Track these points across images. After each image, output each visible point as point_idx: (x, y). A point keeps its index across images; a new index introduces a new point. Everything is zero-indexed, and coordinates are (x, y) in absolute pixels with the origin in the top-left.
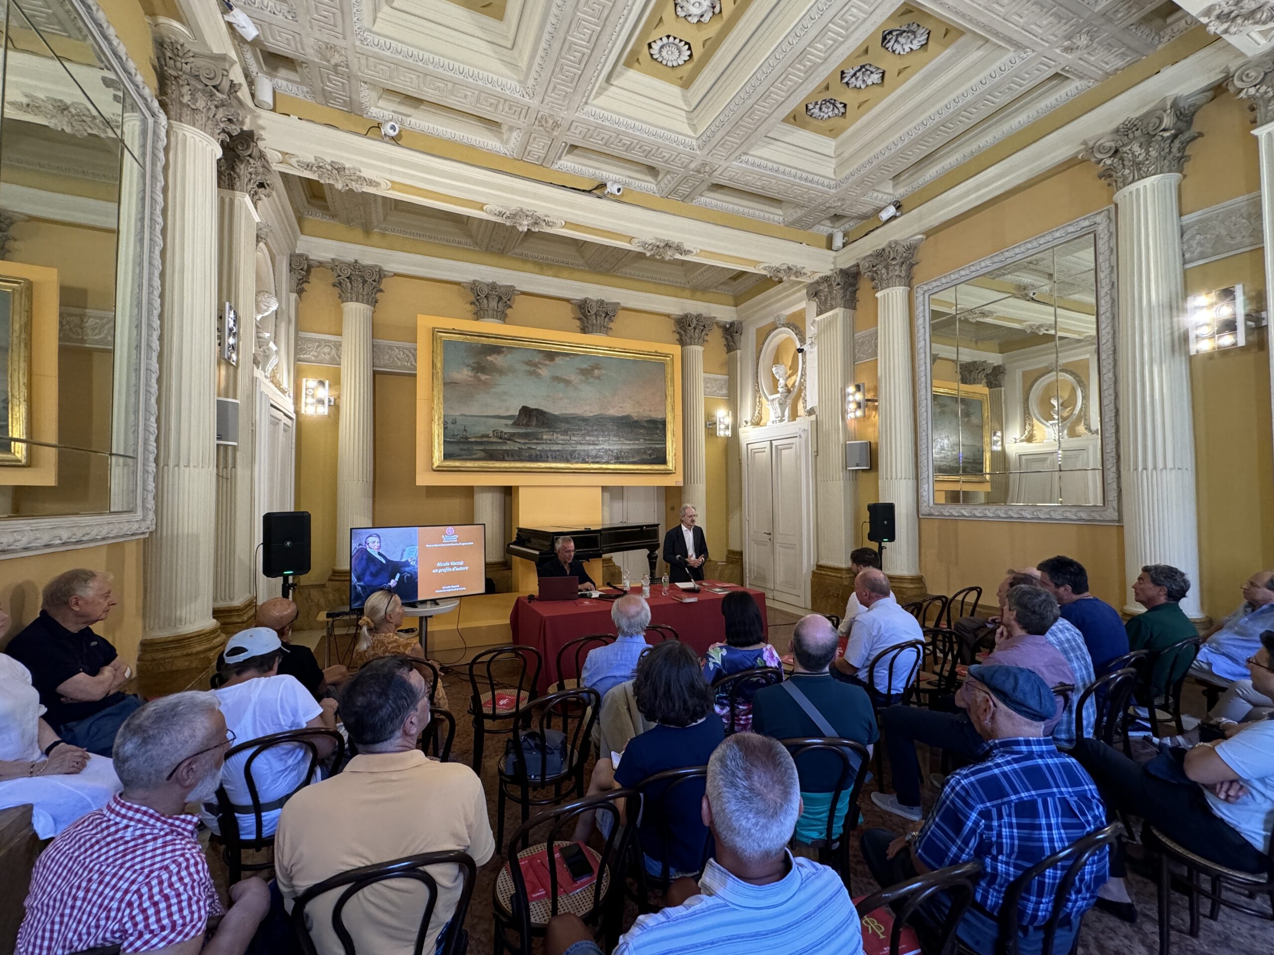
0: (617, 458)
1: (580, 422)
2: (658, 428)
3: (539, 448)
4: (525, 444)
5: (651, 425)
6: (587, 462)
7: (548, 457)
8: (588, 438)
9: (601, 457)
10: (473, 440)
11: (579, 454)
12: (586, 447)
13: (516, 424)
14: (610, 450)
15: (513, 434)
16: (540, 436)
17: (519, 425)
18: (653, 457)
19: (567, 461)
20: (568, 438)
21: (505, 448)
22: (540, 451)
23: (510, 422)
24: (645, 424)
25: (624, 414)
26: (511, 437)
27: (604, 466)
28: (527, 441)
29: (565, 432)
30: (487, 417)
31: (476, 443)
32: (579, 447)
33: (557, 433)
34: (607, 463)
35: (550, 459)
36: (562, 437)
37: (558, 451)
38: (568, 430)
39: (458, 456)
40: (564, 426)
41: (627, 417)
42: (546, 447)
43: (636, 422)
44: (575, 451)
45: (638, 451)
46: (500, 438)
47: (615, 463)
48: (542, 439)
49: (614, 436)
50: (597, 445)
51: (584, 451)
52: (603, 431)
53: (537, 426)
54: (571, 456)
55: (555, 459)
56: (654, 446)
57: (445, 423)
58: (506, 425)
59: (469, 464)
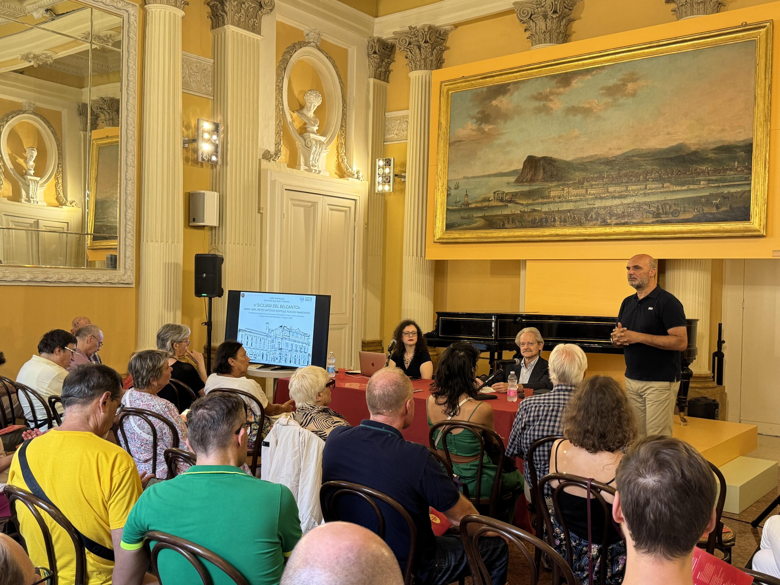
0: (658, 215)
1: (602, 167)
2: (734, 159)
3: (545, 208)
4: (528, 205)
5: (724, 155)
6: (608, 225)
7: (555, 221)
8: (611, 189)
9: (630, 215)
10: (473, 206)
11: (598, 214)
12: (609, 203)
13: (519, 181)
14: (645, 203)
15: (515, 195)
16: (547, 193)
17: (522, 182)
18: (724, 209)
19: (580, 224)
20: (583, 191)
21: (506, 212)
22: (545, 213)
23: (513, 179)
24: (711, 155)
25: (674, 144)
26: (513, 198)
27: (634, 229)
28: (530, 202)
29: (580, 184)
30: (489, 176)
31: (477, 209)
32: (598, 204)
33: (568, 186)
34: (641, 223)
35: (557, 223)
36: (575, 192)
37: (569, 211)
38: (585, 179)
39: (459, 225)
40: (578, 175)
41: (679, 148)
42: (553, 207)
43: (695, 153)
44: (592, 209)
45: (695, 202)
46: (501, 200)
47: (653, 223)
48: (548, 197)
49: (654, 180)
50: (625, 197)
51: (605, 208)
52: (637, 176)
53: (545, 180)
54: (586, 215)
55: (564, 223)
56: (725, 191)
57: (449, 189)
58: (508, 183)
59: (469, 235)
